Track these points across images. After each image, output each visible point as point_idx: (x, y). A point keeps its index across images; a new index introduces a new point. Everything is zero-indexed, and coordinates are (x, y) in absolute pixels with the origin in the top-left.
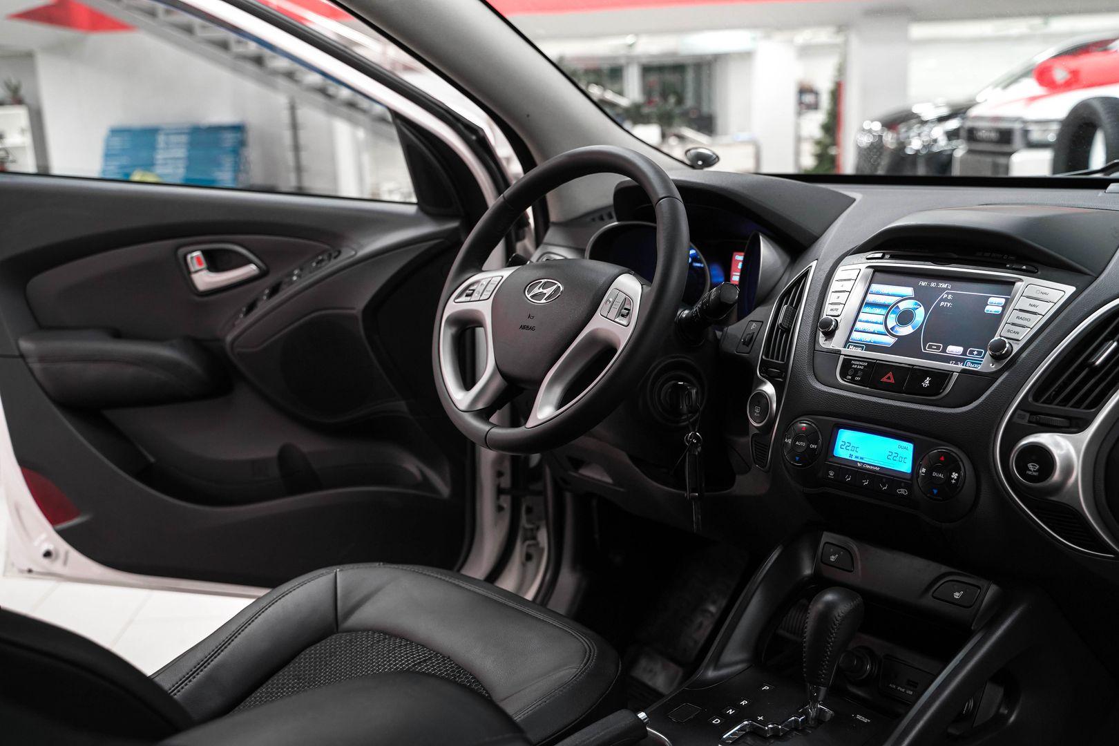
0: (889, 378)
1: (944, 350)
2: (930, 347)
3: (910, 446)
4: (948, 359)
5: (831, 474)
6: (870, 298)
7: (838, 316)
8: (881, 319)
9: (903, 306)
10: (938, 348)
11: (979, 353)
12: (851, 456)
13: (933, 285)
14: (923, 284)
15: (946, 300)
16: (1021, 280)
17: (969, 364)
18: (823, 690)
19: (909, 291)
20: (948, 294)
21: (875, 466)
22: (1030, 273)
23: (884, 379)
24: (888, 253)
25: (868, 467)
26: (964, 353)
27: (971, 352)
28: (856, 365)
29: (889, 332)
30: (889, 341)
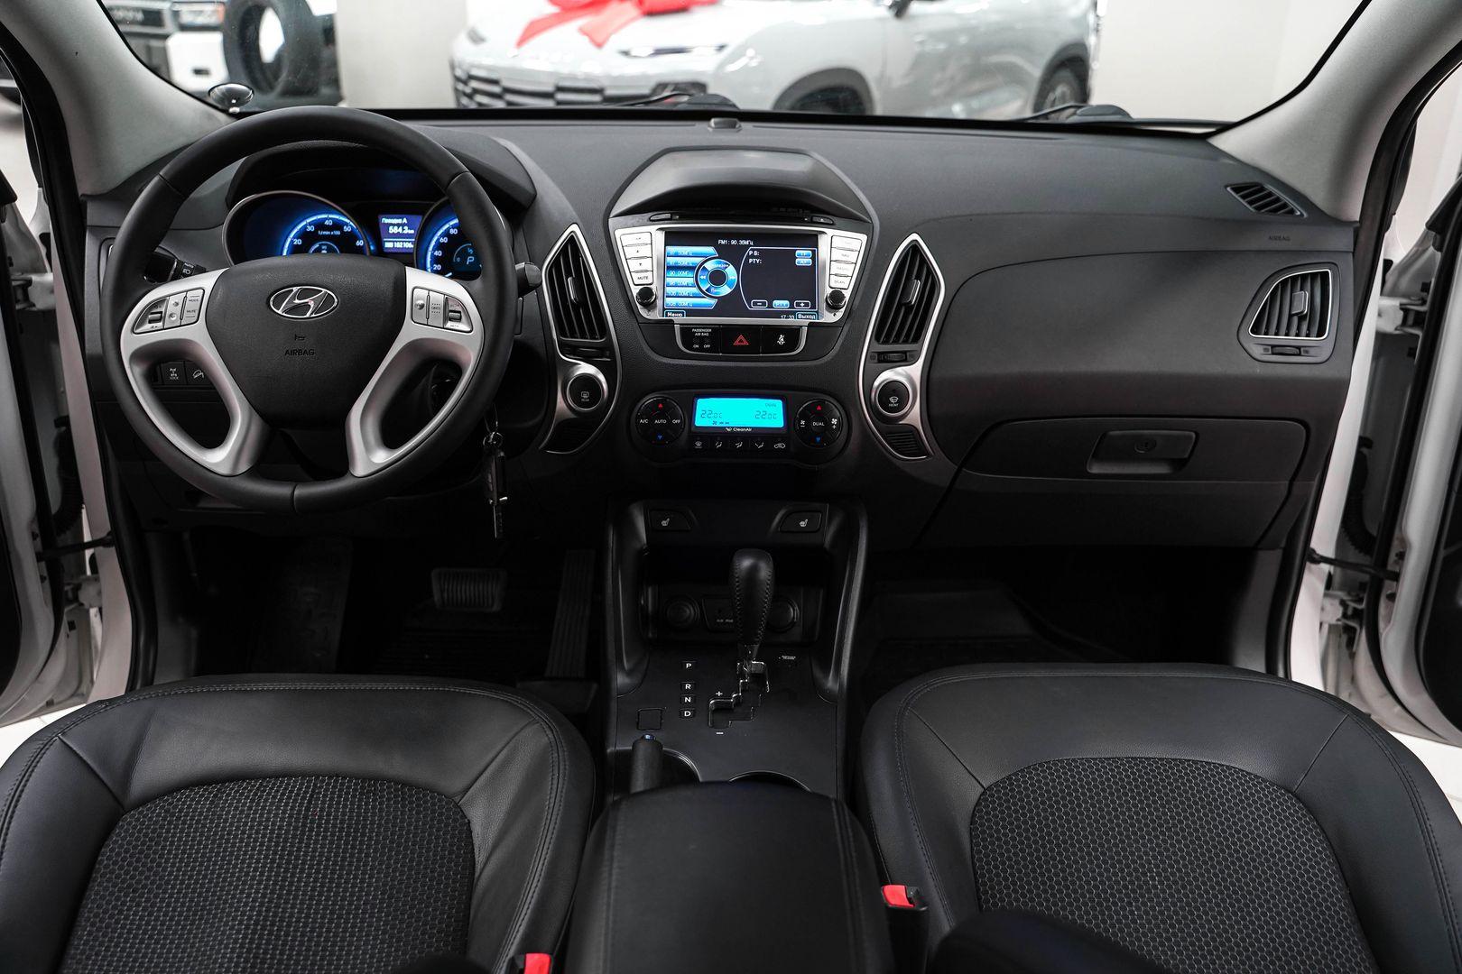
0: (741, 341)
1: (770, 306)
2: (755, 304)
3: (779, 404)
4: (778, 314)
5: (698, 444)
6: (671, 261)
7: (651, 284)
8: (691, 281)
9: (710, 266)
10: (764, 304)
11: (806, 305)
12: (715, 423)
13: (733, 242)
14: (723, 242)
15: (753, 256)
16: (823, 233)
17: (800, 316)
18: (756, 647)
19: (710, 250)
20: (753, 250)
21: (746, 428)
22: (831, 225)
23: (736, 343)
24: (676, 214)
25: (739, 430)
26: (792, 306)
27: (798, 305)
28: (698, 332)
29: (706, 294)
30: (709, 302)
